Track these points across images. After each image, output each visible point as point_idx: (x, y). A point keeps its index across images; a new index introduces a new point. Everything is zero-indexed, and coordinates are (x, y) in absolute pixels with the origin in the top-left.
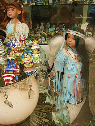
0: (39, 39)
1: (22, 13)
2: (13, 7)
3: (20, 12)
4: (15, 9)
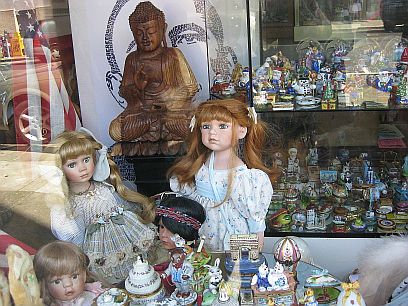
0: (299, 216)
1: (251, 135)
3: (245, 130)
4: (230, 124)
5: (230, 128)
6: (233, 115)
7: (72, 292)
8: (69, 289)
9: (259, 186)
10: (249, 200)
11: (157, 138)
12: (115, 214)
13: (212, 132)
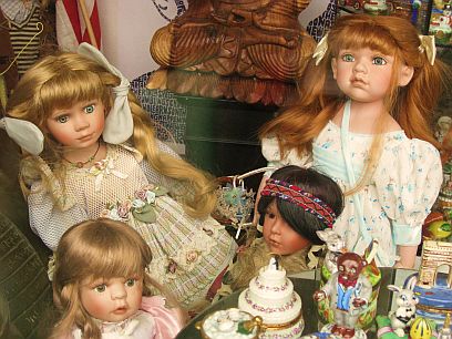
2: (386, 46)
3: (410, 73)
4: (390, 59)
5: (389, 65)
6: (396, 44)
7: (123, 309)
8: (121, 303)
9: (425, 168)
10: (405, 190)
11: (230, 70)
12: (139, 203)
13: (360, 67)
